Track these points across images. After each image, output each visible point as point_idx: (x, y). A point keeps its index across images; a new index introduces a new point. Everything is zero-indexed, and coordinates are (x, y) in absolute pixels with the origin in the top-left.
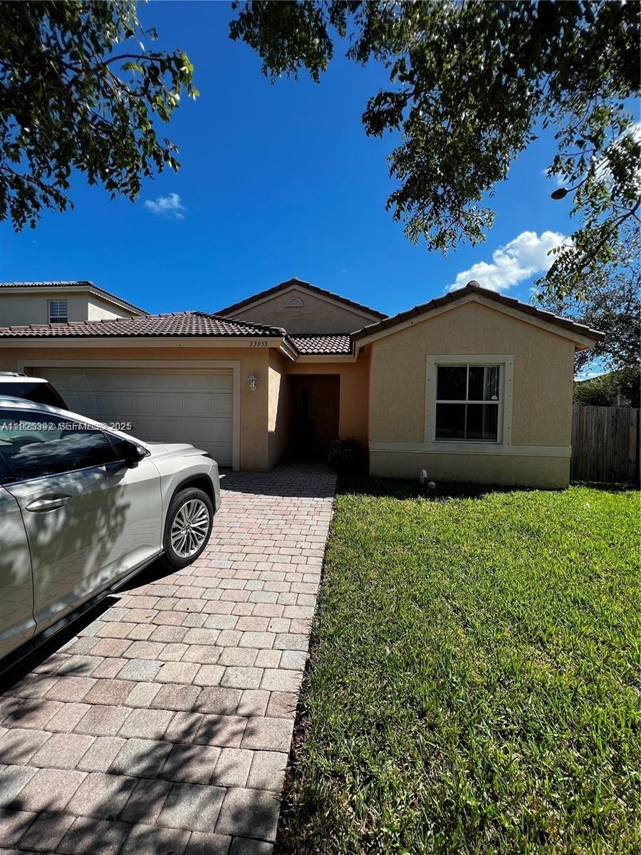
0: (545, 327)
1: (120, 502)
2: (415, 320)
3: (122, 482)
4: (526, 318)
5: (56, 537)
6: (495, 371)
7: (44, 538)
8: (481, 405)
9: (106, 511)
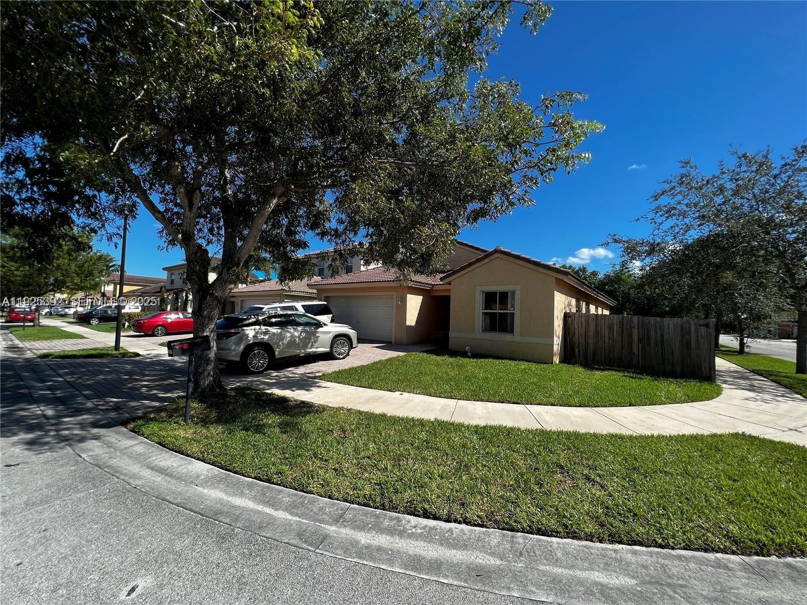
0: (536, 269)
1: (317, 335)
2: (469, 269)
3: (318, 330)
4: (525, 264)
5: (303, 338)
6: (513, 293)
7: (301, 337)
8: (507, 313)
9: (314, 336)
